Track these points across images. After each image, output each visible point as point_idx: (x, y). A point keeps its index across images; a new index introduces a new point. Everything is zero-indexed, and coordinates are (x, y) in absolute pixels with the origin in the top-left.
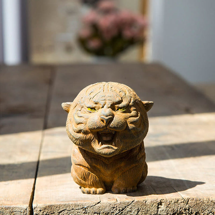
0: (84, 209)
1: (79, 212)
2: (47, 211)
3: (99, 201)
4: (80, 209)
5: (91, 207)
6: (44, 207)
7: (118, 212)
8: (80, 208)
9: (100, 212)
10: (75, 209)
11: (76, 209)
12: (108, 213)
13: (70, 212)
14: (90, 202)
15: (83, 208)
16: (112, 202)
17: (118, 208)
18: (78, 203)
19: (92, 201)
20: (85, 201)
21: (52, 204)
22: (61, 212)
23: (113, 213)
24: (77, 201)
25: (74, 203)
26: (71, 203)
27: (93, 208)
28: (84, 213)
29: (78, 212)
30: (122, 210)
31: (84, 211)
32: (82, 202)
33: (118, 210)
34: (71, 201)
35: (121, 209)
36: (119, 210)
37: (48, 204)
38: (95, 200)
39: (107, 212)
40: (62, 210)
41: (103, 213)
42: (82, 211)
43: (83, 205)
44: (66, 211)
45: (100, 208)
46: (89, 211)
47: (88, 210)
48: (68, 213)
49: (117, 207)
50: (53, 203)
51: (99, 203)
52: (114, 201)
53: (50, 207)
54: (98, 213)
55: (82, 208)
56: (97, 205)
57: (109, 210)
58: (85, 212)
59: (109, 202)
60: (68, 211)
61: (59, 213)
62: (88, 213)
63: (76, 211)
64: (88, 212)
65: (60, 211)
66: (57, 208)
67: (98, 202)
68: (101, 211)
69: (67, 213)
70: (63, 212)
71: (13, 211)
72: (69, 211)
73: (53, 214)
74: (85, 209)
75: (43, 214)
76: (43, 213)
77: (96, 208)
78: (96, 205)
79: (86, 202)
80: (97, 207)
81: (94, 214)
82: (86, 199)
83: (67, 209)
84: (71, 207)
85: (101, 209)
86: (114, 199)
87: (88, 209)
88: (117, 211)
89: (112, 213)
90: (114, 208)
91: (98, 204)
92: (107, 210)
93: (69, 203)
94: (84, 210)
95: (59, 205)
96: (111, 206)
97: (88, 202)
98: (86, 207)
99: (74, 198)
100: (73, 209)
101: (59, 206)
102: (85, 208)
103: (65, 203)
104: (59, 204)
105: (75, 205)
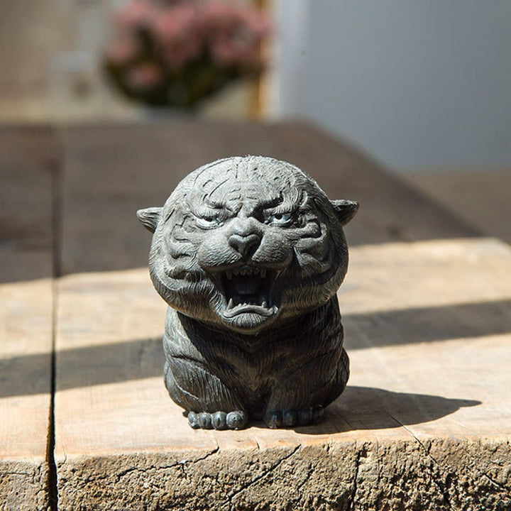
0: (179, 466)
1: (168, 475)
2: (89, 471)
3: (216, 448)
4: (170, 467)
5: (195, 462)
6: (83, 461)
7: (261, 474)
8: (169, 465)
9: (218, 474)
10: (157, 468)
11: (161, 468)
12: (237, 477)
13: (144, 474)
14: (195, 450)
15: (177, 464)
16: (247, 449)
17: (260, 463)
18: (166, 451)
19: (199, 448)
20: (181, 448)
21: (101, 456)
22: (124, 474)
23: (250, 475)
24: (162, 448)
25: (154, 452)
26: (148, 452)
27: (202, 464)
28: (178, 477)
29: (164, 475)
30: (271, 470)
31: (179, 472)
32: (175, 450)
33: (260, 469)
34: (147, 447)
35: (269, 466)
36: (264, 469)
37: (93, 455)
38: (205, 445)
39: (235, 474)
40: (126, 469)
41: (226, 476)
42: (173, 471)
43: (177, 458)
44: (136, 473)
45: (217, 463)
46: (191, 472)
47: (189, 470)
48: (141, 477)
49: (258, 461)
50: (104, 453)
51: (215, 452)
52: (251, 447)
53: (98, 461)
54: (213, 477)
55: (175, 465)
56: (210, 457)
57: (239, 470)
58: (181, 475)
59: (238, 449)
60: (140, 471)
61: (119, 476)
62: (190, 476)
63: (159, 471)
64: (188, 474)
65: (120, 471)
66: (113, 463)
67: (212, 450)
68: (221, 472)
69: (139, 475)
70: (129, 473)
71: (7, 473)
72: (144, 471)
73: (105, 478)
74: (183, 468)
75: (80, 478)
76: (81, 476)
77: (208, 465)
78: (207, 456)
79: (183, 451)
80: (210, 463)
81: (203, 478)
82: (183, 442)
83: (138, 466)
84: (148, 461)
85: (220, 468)
86: (250, 442)
87: (189, 467)
88: (258, 471)
89: (246, 475)
90: (251, 463)
91: (213, 455)
92: (234, 468)
93: (143, 452)
94: (179, 469)
95: (120, 457)
96: (245, 459)
97: (189, 451)
98: (184, 462)
99: (155, 441)
100: (152, 467)
101: (119, 460)
102: (183, 464)
103: (133, 453)
104: (119, 455)
105: (159, 457)
